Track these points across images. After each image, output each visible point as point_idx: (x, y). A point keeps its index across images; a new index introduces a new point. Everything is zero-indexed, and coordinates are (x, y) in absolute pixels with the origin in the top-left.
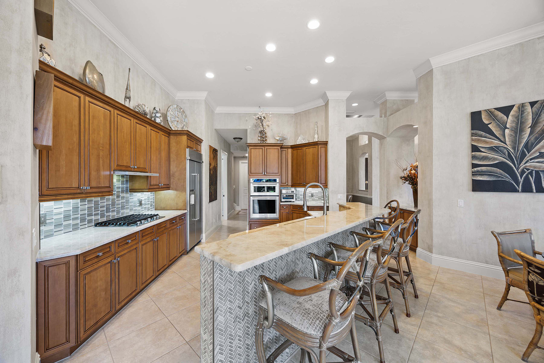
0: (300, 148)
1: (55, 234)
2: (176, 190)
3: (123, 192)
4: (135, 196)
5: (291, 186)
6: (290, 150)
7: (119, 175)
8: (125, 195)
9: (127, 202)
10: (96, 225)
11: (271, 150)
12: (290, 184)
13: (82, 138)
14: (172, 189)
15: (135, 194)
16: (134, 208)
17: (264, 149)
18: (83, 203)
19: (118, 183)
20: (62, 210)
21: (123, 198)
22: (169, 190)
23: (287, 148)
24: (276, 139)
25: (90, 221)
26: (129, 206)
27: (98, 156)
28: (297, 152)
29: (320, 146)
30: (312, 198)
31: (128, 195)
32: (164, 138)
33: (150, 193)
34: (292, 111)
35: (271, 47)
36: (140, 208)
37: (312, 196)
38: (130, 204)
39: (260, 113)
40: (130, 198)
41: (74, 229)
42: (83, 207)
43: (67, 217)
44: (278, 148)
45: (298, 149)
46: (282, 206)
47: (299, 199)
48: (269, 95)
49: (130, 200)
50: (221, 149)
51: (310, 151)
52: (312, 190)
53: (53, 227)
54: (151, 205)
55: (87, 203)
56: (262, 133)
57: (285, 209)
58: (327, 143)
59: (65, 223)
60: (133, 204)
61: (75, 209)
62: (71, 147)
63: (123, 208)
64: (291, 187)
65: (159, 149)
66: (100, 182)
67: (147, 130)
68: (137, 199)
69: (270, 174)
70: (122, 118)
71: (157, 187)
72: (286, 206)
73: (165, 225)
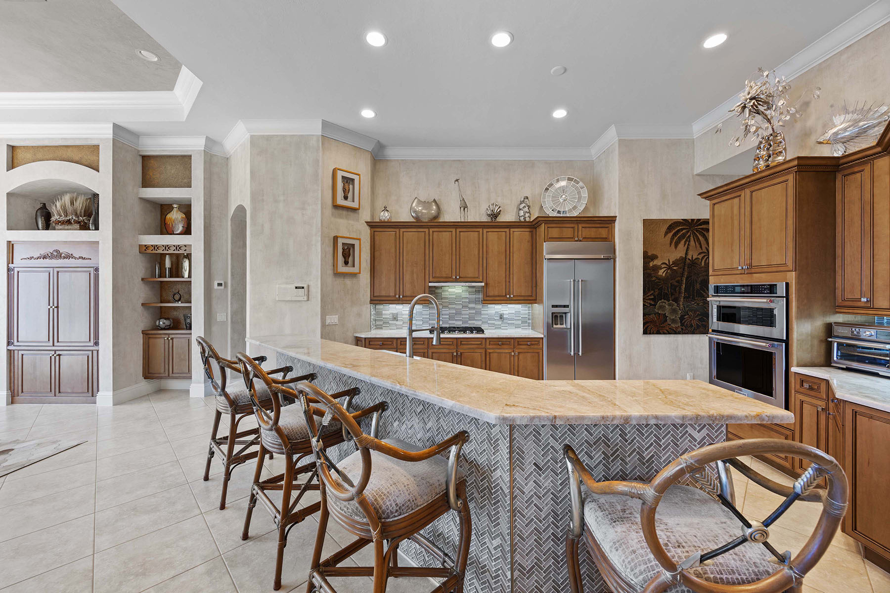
1: (403, 328)
3: (471, 302)
4: (491, 308)
8: (474, 306)
9: (479, 313)
13: (397, 260)
14: (538, 303)
15: (490, 306)
16: (489, 322)
17: (743, 195)
19: (465, 293)
21: (472, 308)
27: (412, 272)
31: (479, 306)
32: (518, 236)
33: (521, 305)
35: (501, 40)
36: (500, 323)
38: (483, 316)
40: (482, 309)
44: (788, 177)
46: (801, 381)
49: (483, 312)
54: (524, 322)
57: (812, 394)
60: (487, 316)
62: (389, 269)
63: (472, 318)
65: (506, 251)
66: (414, 292)
67: (479, 235)
68: (494, 312)
69: (760, 269)
70: (440, 233)
71: (502, 298)
72: (815, 383)
73: (480, 343)
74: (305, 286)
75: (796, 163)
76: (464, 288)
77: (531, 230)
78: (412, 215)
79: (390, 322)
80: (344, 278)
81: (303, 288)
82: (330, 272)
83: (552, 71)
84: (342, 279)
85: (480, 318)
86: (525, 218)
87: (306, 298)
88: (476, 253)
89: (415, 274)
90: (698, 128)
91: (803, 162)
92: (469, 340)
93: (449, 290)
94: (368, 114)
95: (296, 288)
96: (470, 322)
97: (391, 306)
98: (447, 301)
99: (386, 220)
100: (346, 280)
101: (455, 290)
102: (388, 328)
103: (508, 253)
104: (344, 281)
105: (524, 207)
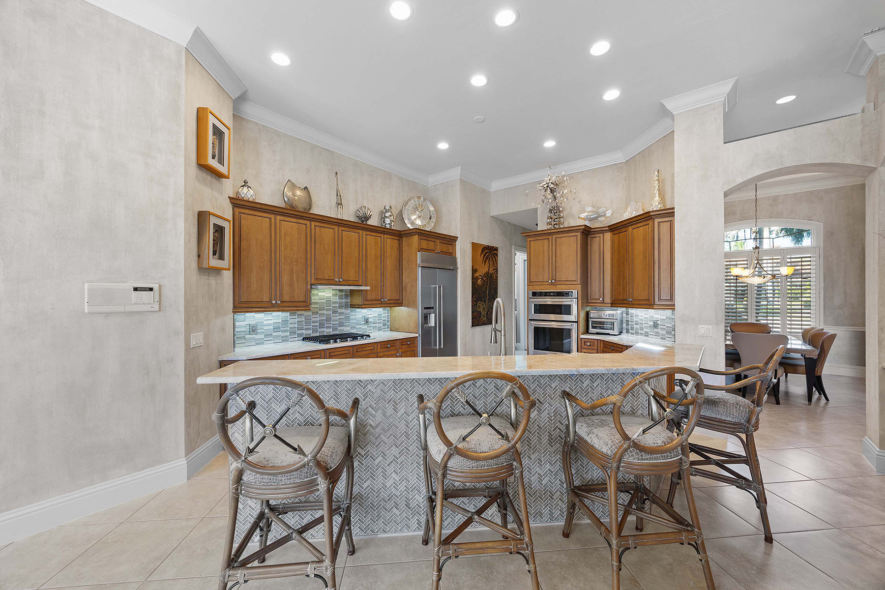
0: (624, 230)
1: (265, 342)
2: (408, 306)
3: (341, 307)
4: (359, 312)
5: (611, 304)
6: (608, 236)
7: (337, 290)
8: (343, 310)
9: (348, 318)
10: (303, 340)
11: (563, 239)
12: (608, 299)
13: (273, 256)
14: (405, 306)
15: (358, 310)
16: (357, 327)
17: (551, 238)
18: (292, 317)
19: (335, 298)
20: (271, 322)
21: (341, 314)
22: (402, 306)
23: (602, 231)
24: (581, 218)
25: (299, 335)
26: (350, 323)
27: (291, 271)
28: (619, 235)
29: (657, 221)
30: (655, 330)
31: (348, 311)
32: (390, 242)
33: (382, 308)
34: (619, 157)
35: (479, 80)
36: (366, 327)
37: (656, 325)
38: (351, 321)
39: (547, 176)
40: (351, 314)
41: (283, 341)
42: (292, 321)
43: (276, 329)
44: (577, 234)
45: (620, 231)
46: (585, 342)
47: (633, 332)
48: (550, 144)
49: (351, 317)
50: (511, 245)
51: (638, 233)
52: (655, 314)
53: (263, 336)
54: (384, 325)
55: (297, 317)
56: (555, 211)
57: (590, 347)
58: (673, 210)
59: (274, 334)
60: (355, 321)
61: (285, 322)
62: (261, 265)
63: (341, 324)
64: (611, 306)
65: (381, 256)
66: (293, 296)
67: (359, 236)
68: (361, 316)
69: (562, 282)
70: (322, 229)
71: (377, 302)
72: (591, 342)
73: (372, 348)
74: (156, 287)
75: (583, 227)
76: (334, 292)
77: (399, 239)
78: (284, 200)
79: (247, 336)
80: (208, 276)
81: (151, 289)
82: (194, 265)
83: (475, 118)
84: (207, 277)
85: (348, 324)
86: (391, 226)
87: (156, 307)
88: (357, 255)
89: (294, 274)
90: (496, 186)
91: (586, 228)
92: (364, 346)
93: (320, 294)
94: (281, 59)
95: (136, 289)
96: (339, 328)
97: (247, 315)
98: (317, 306)
99: (251, 200)
100: (210, 278)
101: (324, 294)
102: (243, 345)
103: (382, 258)
104: (208, 279)
105: (390, 216)
